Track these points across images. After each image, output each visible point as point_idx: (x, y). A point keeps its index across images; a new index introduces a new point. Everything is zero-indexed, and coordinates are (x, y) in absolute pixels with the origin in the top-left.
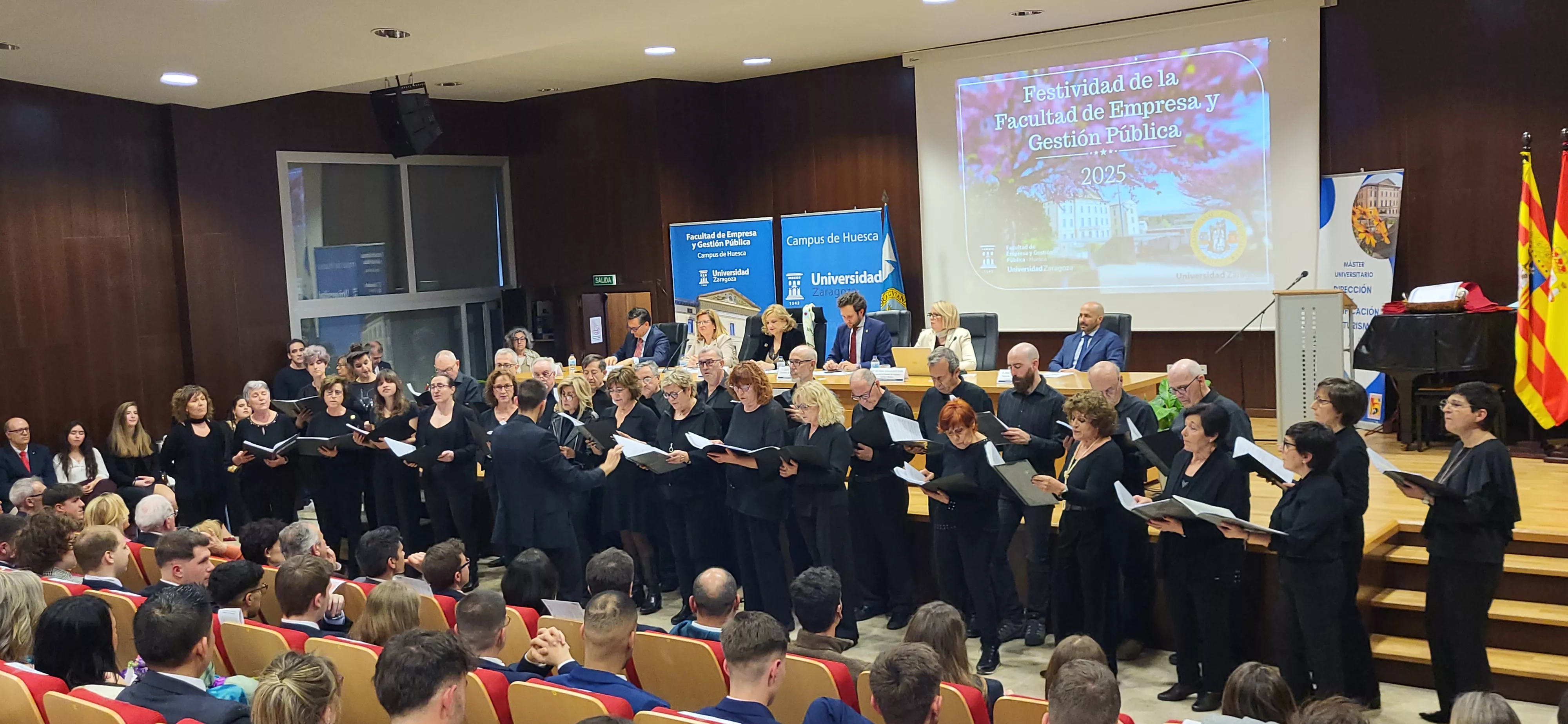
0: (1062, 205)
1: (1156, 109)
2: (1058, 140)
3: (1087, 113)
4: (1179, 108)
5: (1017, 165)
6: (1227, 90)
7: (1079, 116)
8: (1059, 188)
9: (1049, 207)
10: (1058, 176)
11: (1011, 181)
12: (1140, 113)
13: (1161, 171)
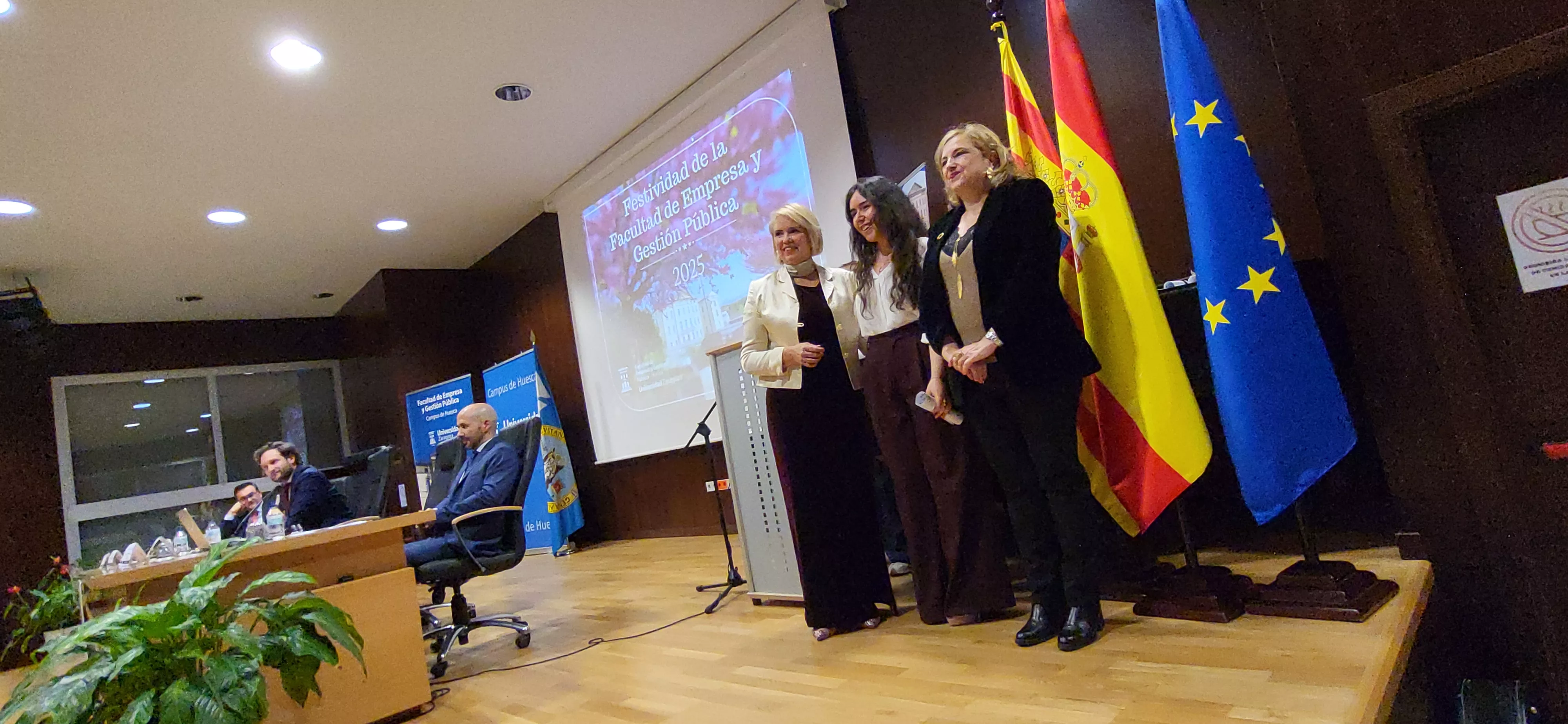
0: (665, 312)
1: (715, 187)
2: (652, 246)
3: (668, 209)
4: (732, 177)
5: (630, 281)
6: (765, 143)
7: (663, 217)
8: (660, 295)
9: (657, 316)
10: (657, 283)
11: (629, 298)
12: (704, 195)
13: (730, 251)
